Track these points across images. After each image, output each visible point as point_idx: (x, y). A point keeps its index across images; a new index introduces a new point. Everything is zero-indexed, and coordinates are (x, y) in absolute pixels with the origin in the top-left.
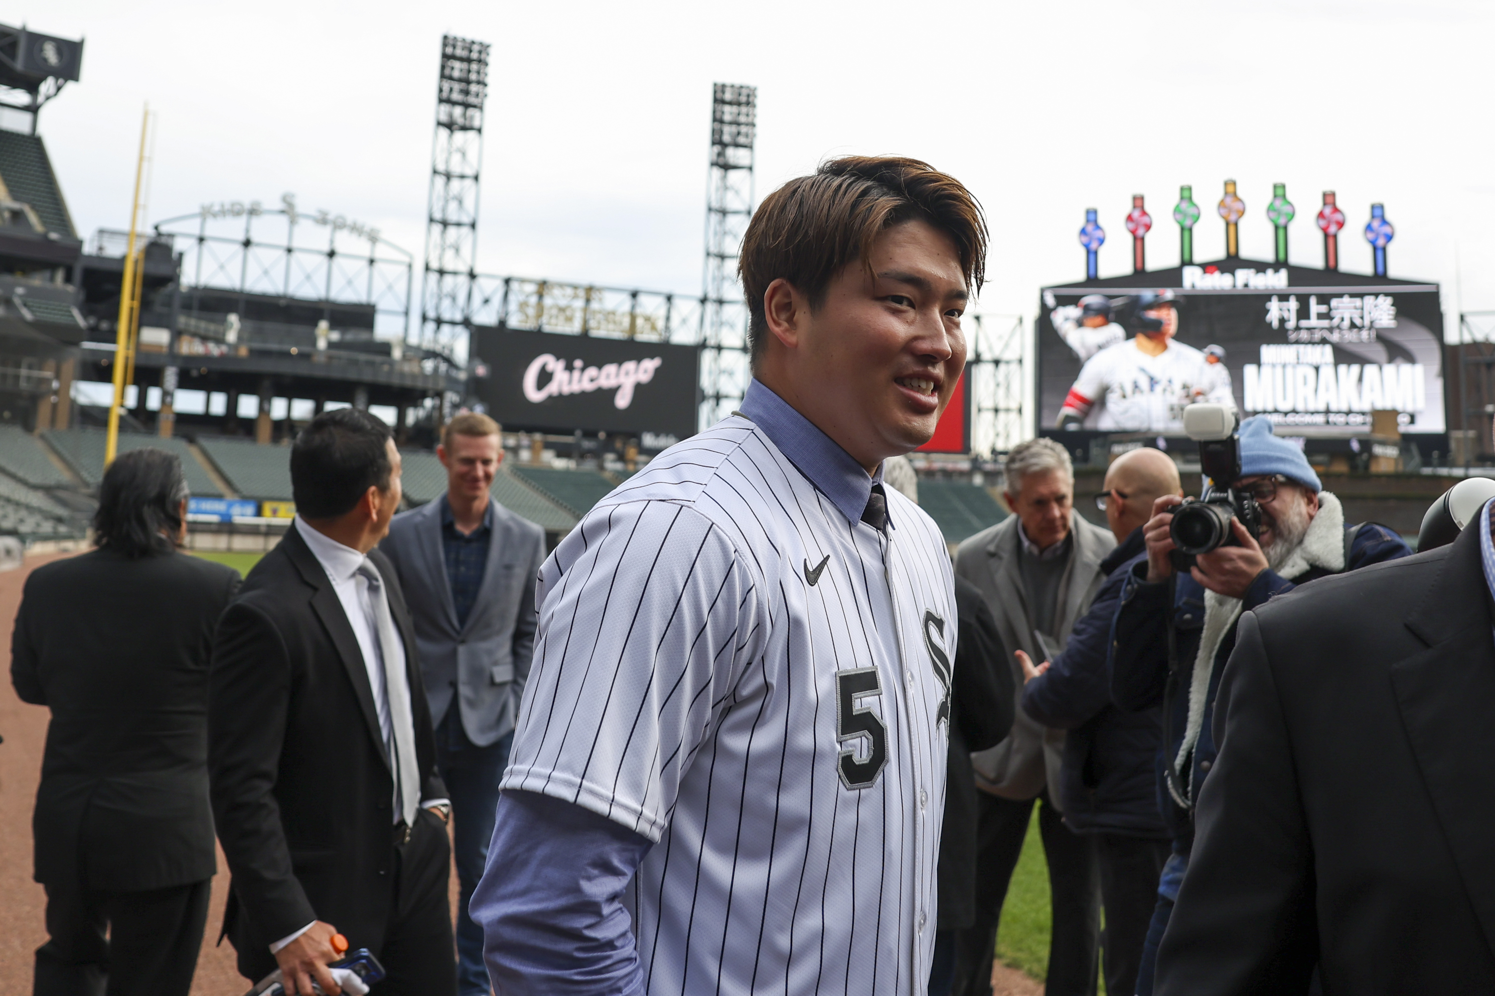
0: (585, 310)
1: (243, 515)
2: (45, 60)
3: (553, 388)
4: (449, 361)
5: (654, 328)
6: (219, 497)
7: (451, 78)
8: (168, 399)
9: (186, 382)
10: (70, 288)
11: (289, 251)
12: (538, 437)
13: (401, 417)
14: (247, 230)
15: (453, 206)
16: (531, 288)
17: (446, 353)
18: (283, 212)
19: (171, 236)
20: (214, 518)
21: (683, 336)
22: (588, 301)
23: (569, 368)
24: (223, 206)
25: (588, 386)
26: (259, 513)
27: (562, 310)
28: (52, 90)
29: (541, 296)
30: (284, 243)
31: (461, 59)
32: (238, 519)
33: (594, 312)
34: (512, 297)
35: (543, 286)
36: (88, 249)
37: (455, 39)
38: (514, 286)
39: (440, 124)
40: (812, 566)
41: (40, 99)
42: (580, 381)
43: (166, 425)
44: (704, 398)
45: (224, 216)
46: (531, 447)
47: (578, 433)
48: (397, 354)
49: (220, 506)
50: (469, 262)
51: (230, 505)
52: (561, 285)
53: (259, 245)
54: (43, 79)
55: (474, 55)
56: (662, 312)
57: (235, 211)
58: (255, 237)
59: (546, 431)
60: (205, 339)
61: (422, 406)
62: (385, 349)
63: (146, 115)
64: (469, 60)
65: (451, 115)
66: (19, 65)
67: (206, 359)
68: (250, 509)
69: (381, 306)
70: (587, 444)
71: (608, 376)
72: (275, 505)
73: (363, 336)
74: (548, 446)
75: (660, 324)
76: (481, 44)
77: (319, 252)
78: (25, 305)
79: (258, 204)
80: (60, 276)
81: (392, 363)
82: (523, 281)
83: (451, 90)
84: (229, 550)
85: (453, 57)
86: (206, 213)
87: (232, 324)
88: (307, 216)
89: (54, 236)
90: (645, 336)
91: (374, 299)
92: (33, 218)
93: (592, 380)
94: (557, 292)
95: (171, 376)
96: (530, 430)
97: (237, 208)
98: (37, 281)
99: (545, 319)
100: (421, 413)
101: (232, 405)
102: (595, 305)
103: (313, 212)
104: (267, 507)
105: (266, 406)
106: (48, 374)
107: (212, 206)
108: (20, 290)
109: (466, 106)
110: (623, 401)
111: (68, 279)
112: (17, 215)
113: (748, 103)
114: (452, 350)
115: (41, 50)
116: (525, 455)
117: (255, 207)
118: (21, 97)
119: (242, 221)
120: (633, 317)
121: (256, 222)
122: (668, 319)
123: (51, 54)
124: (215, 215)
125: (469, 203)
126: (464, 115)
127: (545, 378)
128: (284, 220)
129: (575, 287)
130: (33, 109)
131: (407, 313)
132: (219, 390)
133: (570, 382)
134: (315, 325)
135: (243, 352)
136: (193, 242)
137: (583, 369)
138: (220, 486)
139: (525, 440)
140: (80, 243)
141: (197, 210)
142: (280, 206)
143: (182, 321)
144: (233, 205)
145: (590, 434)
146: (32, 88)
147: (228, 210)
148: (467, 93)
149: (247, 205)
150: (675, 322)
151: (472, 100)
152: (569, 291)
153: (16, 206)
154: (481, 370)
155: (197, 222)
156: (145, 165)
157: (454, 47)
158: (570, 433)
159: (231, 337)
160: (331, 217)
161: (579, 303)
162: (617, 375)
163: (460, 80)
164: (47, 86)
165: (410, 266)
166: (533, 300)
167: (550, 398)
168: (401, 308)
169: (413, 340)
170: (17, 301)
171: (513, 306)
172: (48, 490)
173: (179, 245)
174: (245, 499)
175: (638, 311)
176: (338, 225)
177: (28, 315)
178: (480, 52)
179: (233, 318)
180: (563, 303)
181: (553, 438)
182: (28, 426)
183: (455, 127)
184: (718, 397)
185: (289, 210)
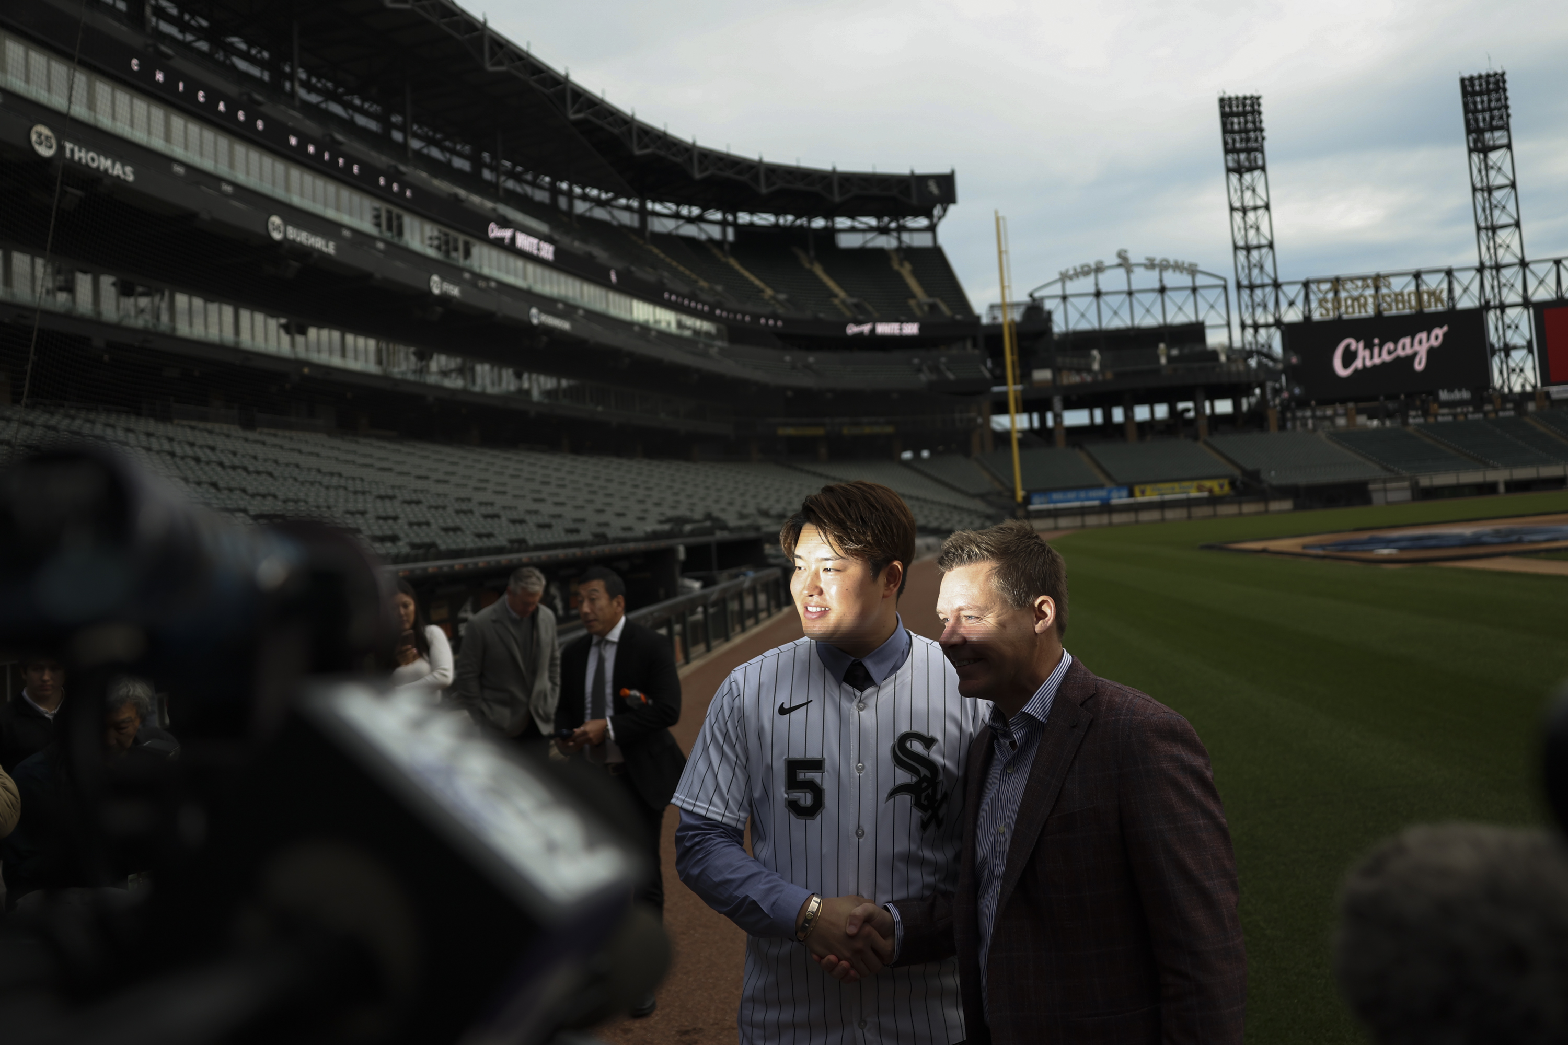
0: (1376, 296)
1: (1119, 498)
2: (931, 193)
3: (1358, 364)
4: (1269, 356)
5: (1439, 299)
6: (1101, 486)
7: (1233, 132)
8: (1059, 419)
9: (1071, 404)
10: (977, 352)
11: (1130, 293)
12: (1351, 405)
13: (1237, 405)
14: (1097, 284)
15: (1252, 233)
16: (1325, 287)
17: (1265, 350)
18: (1120, 265)
19: (1042, 299)
20: (1096, 503)
21: (1466, 302)
22: (1377, 289)
23: (1369, 346)
24: (1075, 269)
25: (1386, 358)
26: (1131, 494)
27: (1357, 299)
28: (941, 213)
29: (1336, 293)
30: (1125, 288)
31: (1238, 115)
32: (1115, 501)
33: (1383, 296)
34: (1312, 297)
35: (1337, 283)
36: (985, 320)
37: (1230, 99)
38: (1313, 287)
39: (1229, 170)
40: (786, 706)
41: (935, 220)
42: (1380, 355)
43: (1060, 438)
44: (1493, 351)
45: (1078, 277)
46: (1346, 415)
47: (1382, 398)
48: (1223, 358)
49: (1102, 493)
50: (1272, 275)
51: (1110, 492)
52: (1352, 279)
53: (1107, 293)
54: (934, 206)
55: (1248, 108)
56: (1445, 286)
57: (1085, 271)
58: (1103, 288)
59: (1356, 400)
60: (1079, 371)
61: (1253, 394)
62: (1214, 354)
63: (998, 220)
64: (1244, 114)
65: (1238, 162)
66: (914, 201)
67: (1083, 385)
68: (1124, 493)
69: (1208, 323)
70: (1391, 405)
71: (1404, 348)
72: (1142, 487)
73: (1198, 348)
74: (1360, 412)
75: (1445, 295)
76: (1252, 97)
77: (1153, 290)
78: (949, 369)
79: (1101, 262)
80: (969, 345)
81: (1221, 365)
82: (1319, 281)
83: (1234, 141)
84: (1111, 524)
85: (1232, 114)
86: (1064, 277)
87: (1095, 358)
88: (1139, 265)
89: (958, 317)
90: (1433, 308)
91: (1201, 318)
92: (943, 307)
93: (1390, 353)
94: (1349, 285)
95: (1057, 402)
96: (1343, 401)
97: (1086, 269)
98: (954, 351)
99: (1343, 309)
100: (1253, 400)
101: (1108, 416)
102: (1384, 291)
103: (1143, 261)
104: (1137, 490)
105: (1130, 414)
106: (973, 415)
107: (1067, 271)
108: (943, 360)
109: (1248, 151)
110: (1419, 365)
111: (975, 345)
112: (933, 307)
113: (1497, 90)
114: (1270, 347)
115: (927, 186)
116: (1341, 422)
117: (1099, 266)
118: (923, 222)
119: (1091, 279)
120: (1418, 293)
121: (1102, 277)
122: (1450, 290)
123: (933, 188)
124: (1071, 278)
125: (1265, 228)
126: (1248, 159)
127: (1349, 356)
128: (1122, 272)
129: (1364, 279)
130: (932, 228)
131: (1229, 325)
132: (1097, 406)
133: (1372, 357)
134: (1157, 347)
135: (1109, 375)
136: (1058, 301)
137: (1381, 346)
138: (1102, 478)
139: (1340, 410)
140: (978, 318)
141: (1057, 277)
142: (1116, 261)
143: (1060, 360)
144: (1082, 267)
145: (1394, 397)
146: (929, 215)
147: (1080, 272)
148: (1248, 140)
149: (1093, 266)
150: (1458, 290)
151: (1253, 145)
152: (1360, 283)
153: (931, 300)
154: (1294, 360)
155: (1059, 285)
156: (1004, 256)
157: (1231, 107)
158: (1375, 398)
159: (1096, 366)
160: (1157, 262)
161: (1370, 292)
162: (1412, 345)
163: (1240, 132)
164: (937, 211)
165: (1225, 288)
166: (1330, 296)
167: (1356, 371)
168: (1223, 322)
169: (1237, 344)
170: (943, 367)
171: (1314, 305)
172: (982, 497)
173: (1049, 305)
174: (1119, 485)
175: (1424, 288)
176: (1164, 266)
177: (951, 376)
178: (1252, 105)
179: (1095, 353)
180: (1355, 293)
181: (1362, 405)
182: (967, 453)
183: (1243, 170)
184: (1507, 349)
185: (1124, 263)
